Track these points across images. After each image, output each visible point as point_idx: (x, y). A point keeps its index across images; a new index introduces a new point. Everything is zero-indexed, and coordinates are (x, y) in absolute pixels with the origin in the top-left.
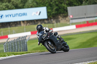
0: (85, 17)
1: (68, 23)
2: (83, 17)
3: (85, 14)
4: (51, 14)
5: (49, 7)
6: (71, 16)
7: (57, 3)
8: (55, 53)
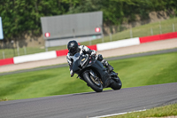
0: (74, 35)
1: (43, 48)
2: (71, 35)
3: (74, 30)
4: (12, 30)
5: (7, 18)
6: (47, 35)
7: (22, 11)
8: (101, 91)
